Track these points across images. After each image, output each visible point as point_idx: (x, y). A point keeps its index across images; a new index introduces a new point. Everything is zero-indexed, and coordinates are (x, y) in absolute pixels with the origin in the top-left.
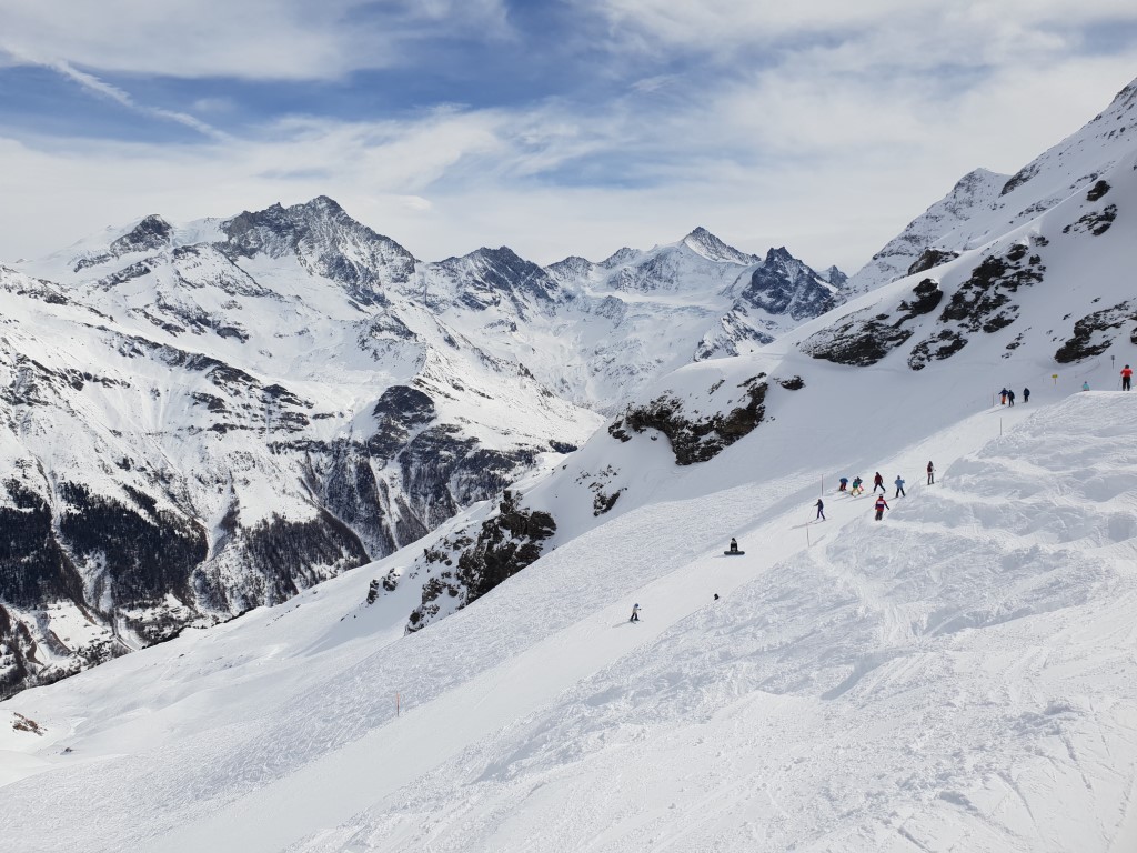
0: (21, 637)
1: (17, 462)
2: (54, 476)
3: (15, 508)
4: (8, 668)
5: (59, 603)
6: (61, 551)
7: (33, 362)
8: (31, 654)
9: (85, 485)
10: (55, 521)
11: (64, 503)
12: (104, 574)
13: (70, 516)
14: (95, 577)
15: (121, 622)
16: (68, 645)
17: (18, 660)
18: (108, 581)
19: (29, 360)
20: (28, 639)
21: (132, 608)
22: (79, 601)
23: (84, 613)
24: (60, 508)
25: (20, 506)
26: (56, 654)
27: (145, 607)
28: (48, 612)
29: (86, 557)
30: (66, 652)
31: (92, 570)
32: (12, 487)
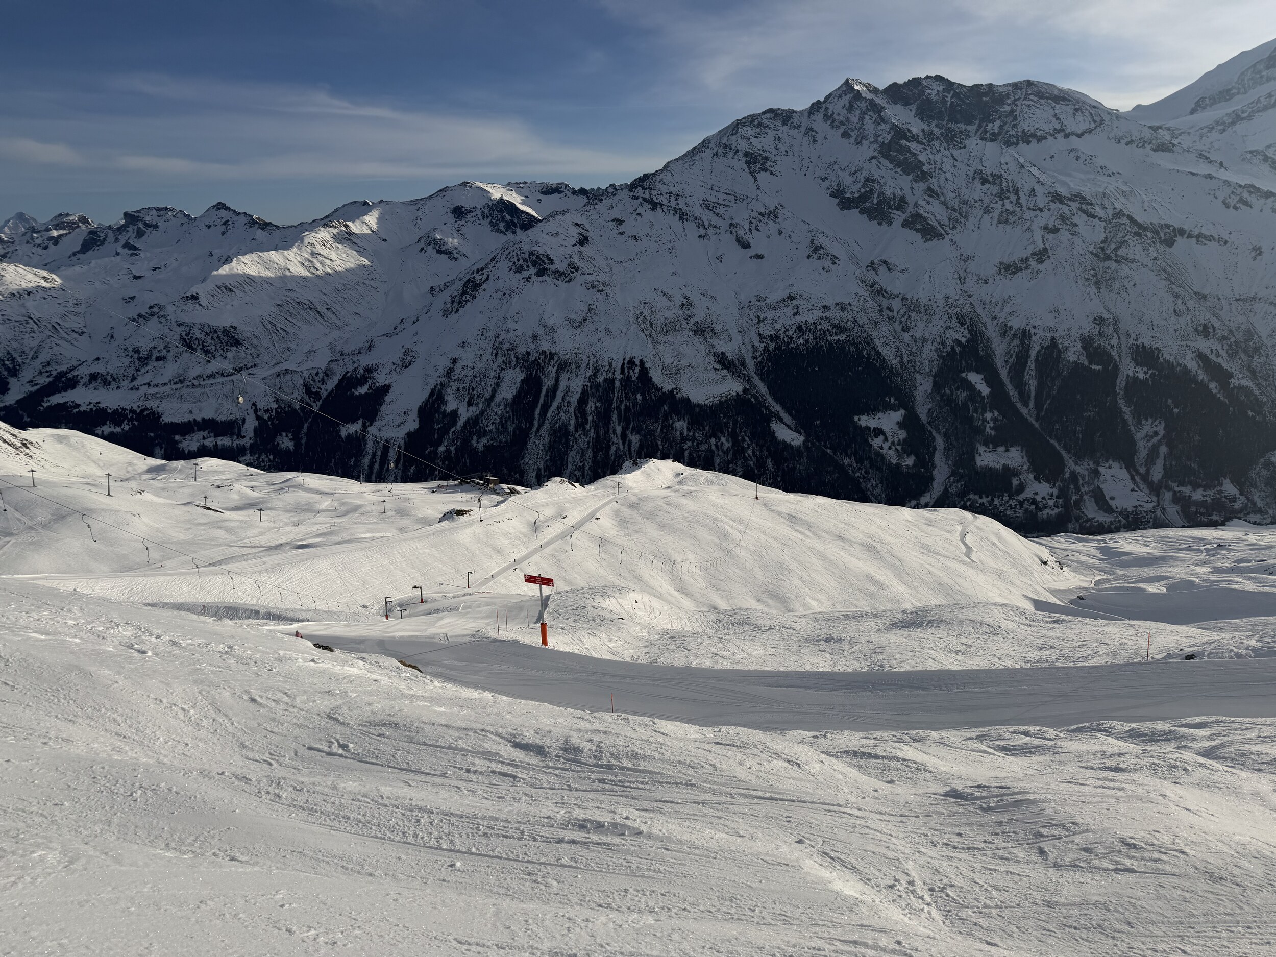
0: (1072, 486)
1: (1095, 319)
2: (1128, 336)
3: (1086, 363)
4: (1056, 511)
5: (1110, 462)
6: (1121, 412)
7: (1130, 218)
8: (1078, 503)
9: (1157, 348)
10: (1121, 382)
11: (1133, 365)
12: (1160, 442)
13: (1136, 379)
14: (1150, 444)
15: (1168, 495)
16: (1113, 503)
17: (1066, 505)
18: (1163, 450)
19: (1124, 215)
20: (1078, 489)
21: (1181, 484)
22: (1130, 465)
23: (1132, 478)
24: (1129, 369)
25: (1090, 363)
26: (1100, 509)
27: (1195, 486)
28: (1100, 469)
29: (1144, 422)
30: (1109, 510)
31: (1148, 437)
32: (1087, 343)
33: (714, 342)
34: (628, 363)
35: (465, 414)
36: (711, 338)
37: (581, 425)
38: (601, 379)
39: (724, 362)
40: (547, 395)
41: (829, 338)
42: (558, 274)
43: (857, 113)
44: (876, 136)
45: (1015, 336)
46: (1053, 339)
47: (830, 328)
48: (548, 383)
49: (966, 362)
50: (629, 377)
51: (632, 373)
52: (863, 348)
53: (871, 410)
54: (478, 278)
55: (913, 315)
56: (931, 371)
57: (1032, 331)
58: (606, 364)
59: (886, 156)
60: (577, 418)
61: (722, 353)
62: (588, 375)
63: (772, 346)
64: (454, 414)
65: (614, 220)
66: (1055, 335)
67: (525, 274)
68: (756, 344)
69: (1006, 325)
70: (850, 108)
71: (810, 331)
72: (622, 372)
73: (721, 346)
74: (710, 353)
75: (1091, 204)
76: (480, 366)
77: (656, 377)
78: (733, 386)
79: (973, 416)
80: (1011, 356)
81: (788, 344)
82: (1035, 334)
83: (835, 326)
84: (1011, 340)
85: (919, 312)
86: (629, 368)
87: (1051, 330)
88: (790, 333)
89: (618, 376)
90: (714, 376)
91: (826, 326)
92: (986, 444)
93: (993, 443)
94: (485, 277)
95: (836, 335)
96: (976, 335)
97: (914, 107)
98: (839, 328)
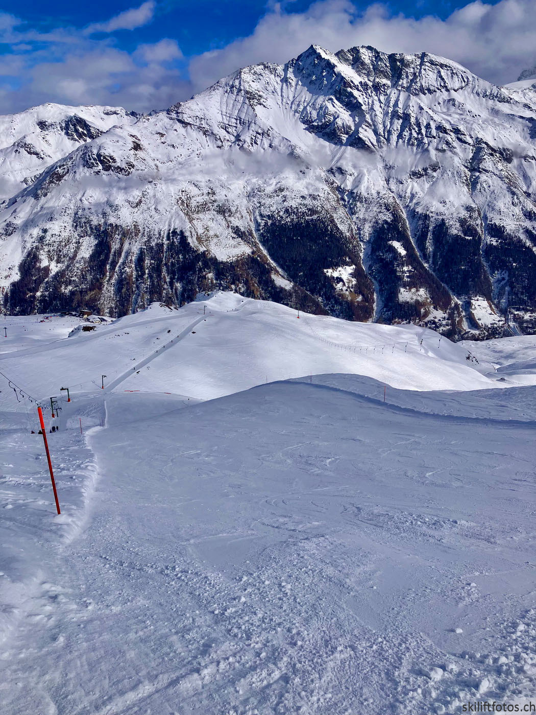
0: (456, 312)
1: (467, 208)
2: (486, 219)
3: (463, 236)
4: (448, 327)
5: (478, 297)
6: (483, 266)
7: (486, 143)
8: (460, 321)
9: (503, 226)
10: (483, 247)
11: (489, 237)
12: (505, 285)
13: (491, 245)
14: (500, 286)
15: (511, 316)
16: (480, 322)
17: (453, 324)
18: (507, 289)
19: (483, 142)
20: (459, 314)
21: (518, 310)
22: (489, 298)
23: (490, 306)
24: (487, 239)
25: (465, 235)
26: (472, 326)
27: (526, 311)
28: (472, 301)
29: (496, 272)
30: (478, 327)
31: (499, 281)
32: (463, 222)
33: (232, 219)
34: (172, 232)
35: (55, 268)
36: (230, 216)
37: (140, 276)
38: (153, 244)
39: (238, 232)
40: (114, 255)
41: (307, 218)
42: (120, 169)
43: (319, 68)
44: (332, 85)
45: (420, 217)
46: (443, 220)
47: (307, 211)
48: (115, 246)
49: (392, 234)
50: (173, 242)
51: (175, 240)
52: (328, 225)
53: (335, 266)
54: (60, 171)
55: (358, 204)
56: (370, 240)
57: (431, 215)
58: (156, 233)
59: (338, 98)
60: (137, 271)
61: (237, 227)
62: (144, 241)
63: (270, 222)
64: (47, 269)
65: (157, 134)
66: (444, 217)
67: (96, 169)
68: (259, 221)
69: (415, 211)
71: (294, 213)
72: (168, 239)
73: (236, 222)
74: (228, 227)
75: (464, 135)
76: (65, 234)
77: (192, 242)
78: (245, 249)
79: (396, 269)
80: (418, 231)
81: (280, 221)
82: (432, 217)
83: (309, 210)
84: (418, 221)
85: (361, 202)
86: (173, 236)
87: (441, 214)
88: (281, 214)
89: (166, 242)
90: (232, 242)
91: (304, 209)
92: (404, 287)
93: (410, 285)
94: (66, 170)
95: (311, 215)
96: (396, 218)
98: (313, 211)
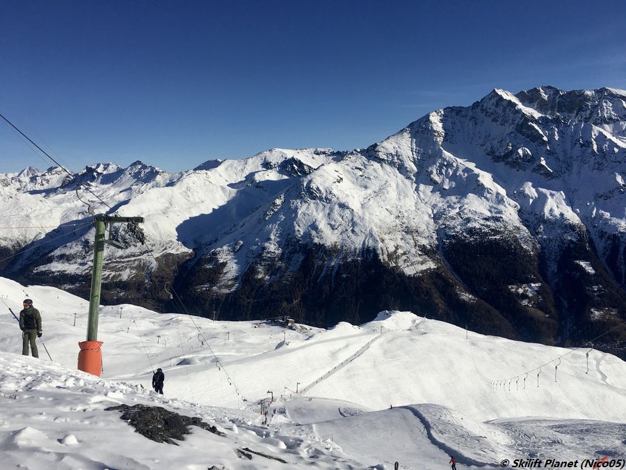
33: (419, 238)
34: (366, 250)
36: (417, 236)
38: (349, 260)
39: (424, 250)
40: (317, 270)
41: (490, 237)
43: (502, 108)
44: (514, 120)
45: (609, 238)
47: (490, 231)
48: (318, 263)
49: (578, 253)
50: (367, 258)
52: (512, 244)
53: (519, 282)
56: (556, 258)
57: (620, 235)
58: (353, 251)
59: (520, 132)
61: (424, 245)
63: (454, 241)
64: (262, 281)
65: (356, 169)
69: (602, 231)
70: (497, 105)
71: (477, 233)
72: (363, 256)
73: (422, 241)
74: (416, 245)
77: (383, 258)
78: (431, 265)
79: (585, 288)
80: (607, 251)
81: (464, 240)
82: (622, 237)
83: (492, 230)
84: (606, 241)
86: (367, 254)
88: (465, 234)
89: (360, 258)
90: (420, 259)
91: (486, 230)
92: (595, 306)
93: (600, 305)
95: (494, 235)
97: (536, 104)
98: (496, 232)
